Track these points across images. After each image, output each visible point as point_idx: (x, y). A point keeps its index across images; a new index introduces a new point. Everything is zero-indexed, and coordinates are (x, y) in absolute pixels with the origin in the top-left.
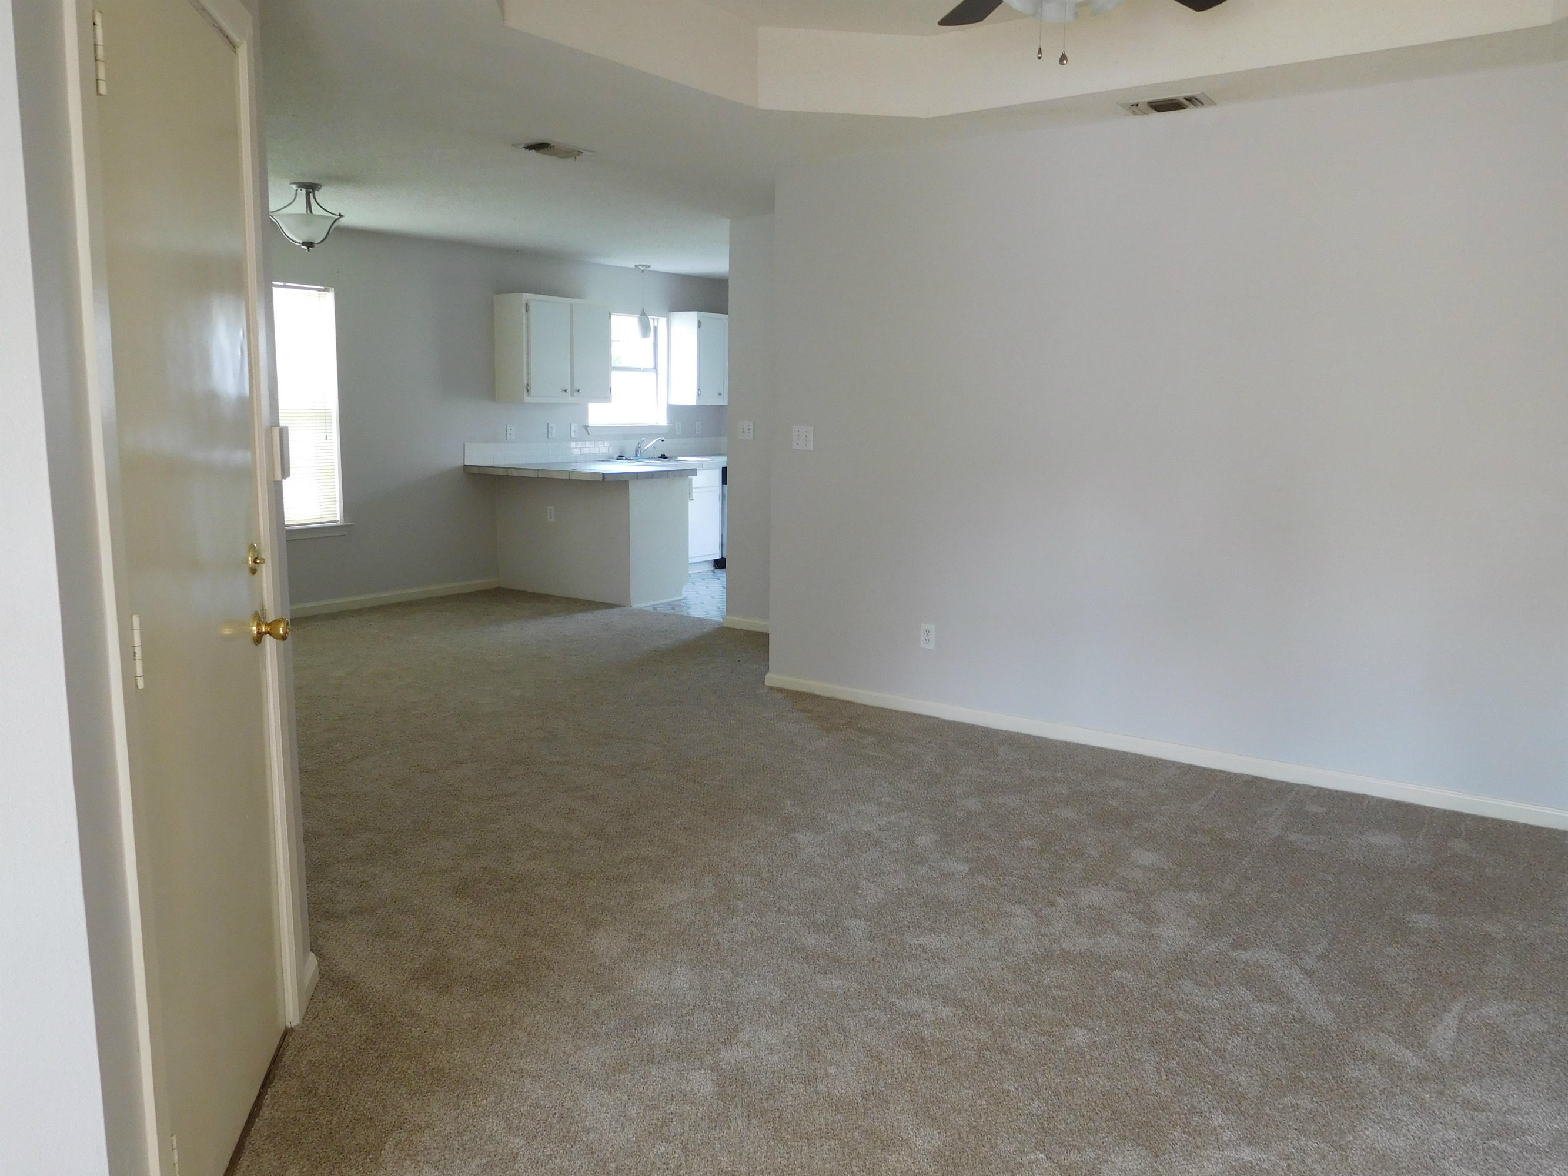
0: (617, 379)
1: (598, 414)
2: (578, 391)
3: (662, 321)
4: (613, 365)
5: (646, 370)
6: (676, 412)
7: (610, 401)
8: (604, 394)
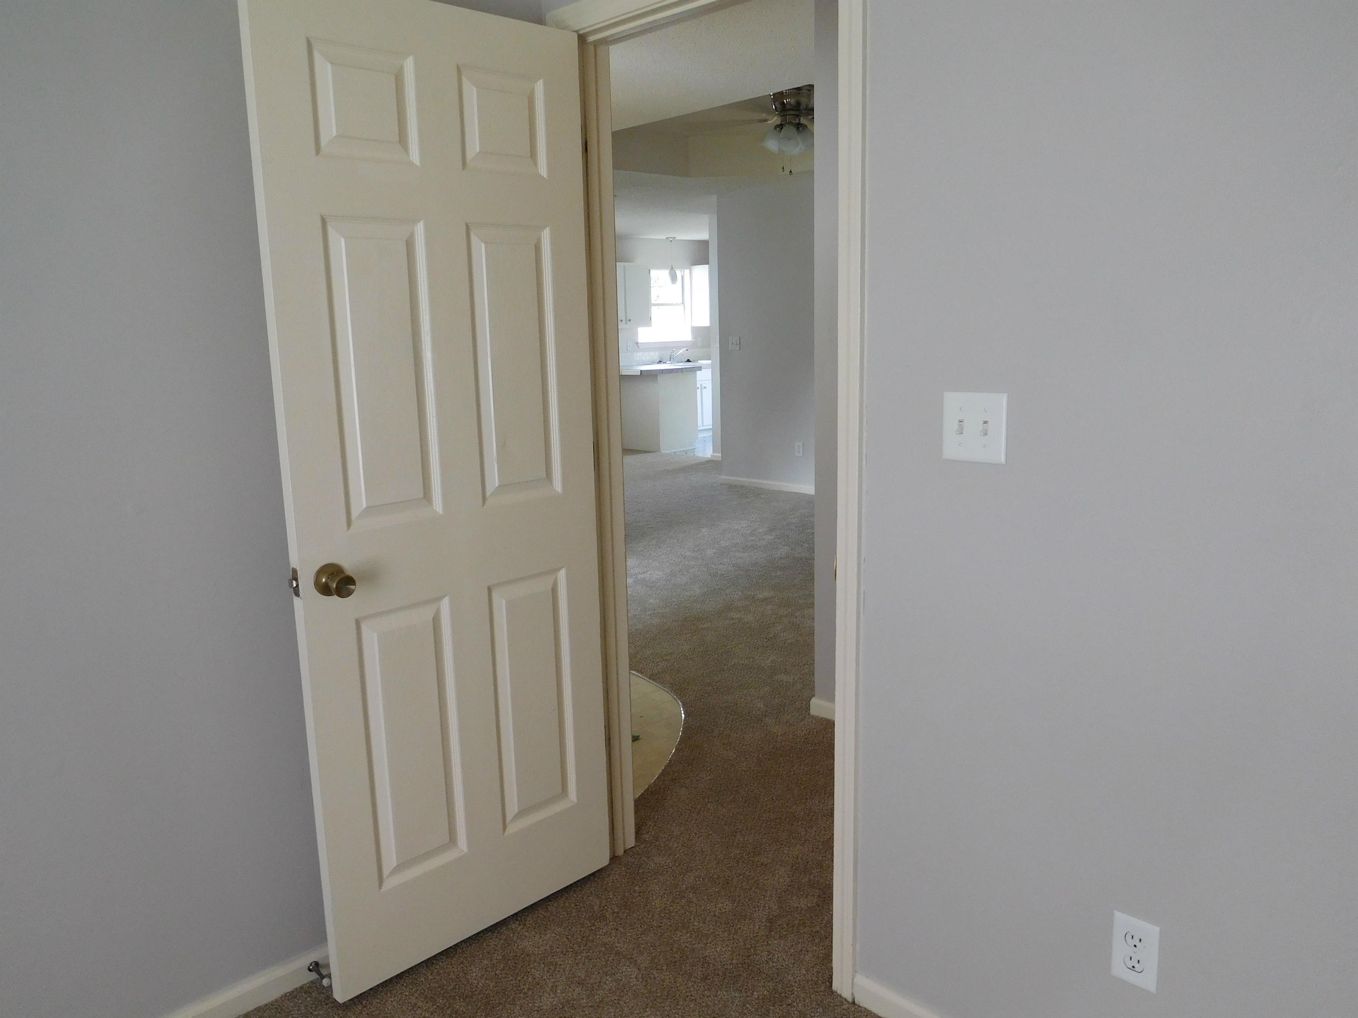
0: (654, 311)
1: (645, 335)
2: (630, 320)
3: (687, 271)
4: (652, 302)
5: (676, 305)
6: (696, 331)
7: (650, 326)
8: (646, 320)
